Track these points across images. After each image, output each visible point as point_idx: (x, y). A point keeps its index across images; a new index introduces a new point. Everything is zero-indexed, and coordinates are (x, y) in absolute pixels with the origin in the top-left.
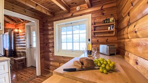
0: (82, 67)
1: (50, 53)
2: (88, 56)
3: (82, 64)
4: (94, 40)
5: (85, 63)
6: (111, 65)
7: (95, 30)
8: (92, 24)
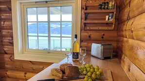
0: (63, 76)
1: (6, 56)
2: (74, 61)
3: (64, 72)
4: (85, 34)
5: (67, 72)
6: (98, 73)
7: (86, 19)
8: (82, 8)
